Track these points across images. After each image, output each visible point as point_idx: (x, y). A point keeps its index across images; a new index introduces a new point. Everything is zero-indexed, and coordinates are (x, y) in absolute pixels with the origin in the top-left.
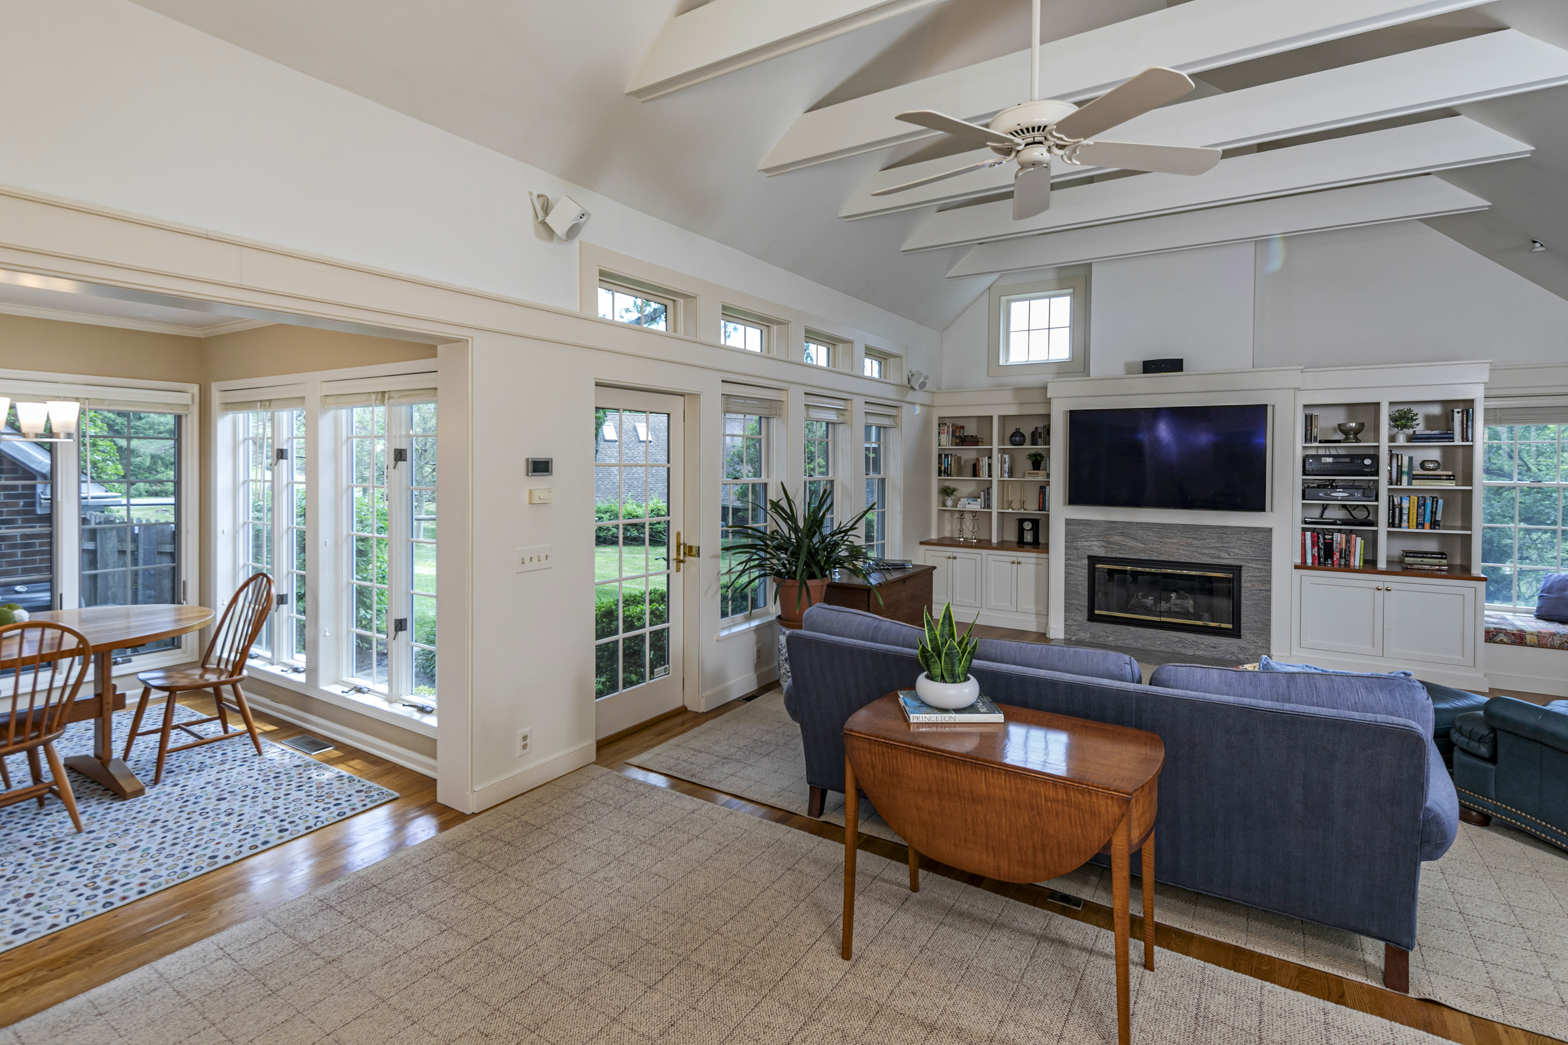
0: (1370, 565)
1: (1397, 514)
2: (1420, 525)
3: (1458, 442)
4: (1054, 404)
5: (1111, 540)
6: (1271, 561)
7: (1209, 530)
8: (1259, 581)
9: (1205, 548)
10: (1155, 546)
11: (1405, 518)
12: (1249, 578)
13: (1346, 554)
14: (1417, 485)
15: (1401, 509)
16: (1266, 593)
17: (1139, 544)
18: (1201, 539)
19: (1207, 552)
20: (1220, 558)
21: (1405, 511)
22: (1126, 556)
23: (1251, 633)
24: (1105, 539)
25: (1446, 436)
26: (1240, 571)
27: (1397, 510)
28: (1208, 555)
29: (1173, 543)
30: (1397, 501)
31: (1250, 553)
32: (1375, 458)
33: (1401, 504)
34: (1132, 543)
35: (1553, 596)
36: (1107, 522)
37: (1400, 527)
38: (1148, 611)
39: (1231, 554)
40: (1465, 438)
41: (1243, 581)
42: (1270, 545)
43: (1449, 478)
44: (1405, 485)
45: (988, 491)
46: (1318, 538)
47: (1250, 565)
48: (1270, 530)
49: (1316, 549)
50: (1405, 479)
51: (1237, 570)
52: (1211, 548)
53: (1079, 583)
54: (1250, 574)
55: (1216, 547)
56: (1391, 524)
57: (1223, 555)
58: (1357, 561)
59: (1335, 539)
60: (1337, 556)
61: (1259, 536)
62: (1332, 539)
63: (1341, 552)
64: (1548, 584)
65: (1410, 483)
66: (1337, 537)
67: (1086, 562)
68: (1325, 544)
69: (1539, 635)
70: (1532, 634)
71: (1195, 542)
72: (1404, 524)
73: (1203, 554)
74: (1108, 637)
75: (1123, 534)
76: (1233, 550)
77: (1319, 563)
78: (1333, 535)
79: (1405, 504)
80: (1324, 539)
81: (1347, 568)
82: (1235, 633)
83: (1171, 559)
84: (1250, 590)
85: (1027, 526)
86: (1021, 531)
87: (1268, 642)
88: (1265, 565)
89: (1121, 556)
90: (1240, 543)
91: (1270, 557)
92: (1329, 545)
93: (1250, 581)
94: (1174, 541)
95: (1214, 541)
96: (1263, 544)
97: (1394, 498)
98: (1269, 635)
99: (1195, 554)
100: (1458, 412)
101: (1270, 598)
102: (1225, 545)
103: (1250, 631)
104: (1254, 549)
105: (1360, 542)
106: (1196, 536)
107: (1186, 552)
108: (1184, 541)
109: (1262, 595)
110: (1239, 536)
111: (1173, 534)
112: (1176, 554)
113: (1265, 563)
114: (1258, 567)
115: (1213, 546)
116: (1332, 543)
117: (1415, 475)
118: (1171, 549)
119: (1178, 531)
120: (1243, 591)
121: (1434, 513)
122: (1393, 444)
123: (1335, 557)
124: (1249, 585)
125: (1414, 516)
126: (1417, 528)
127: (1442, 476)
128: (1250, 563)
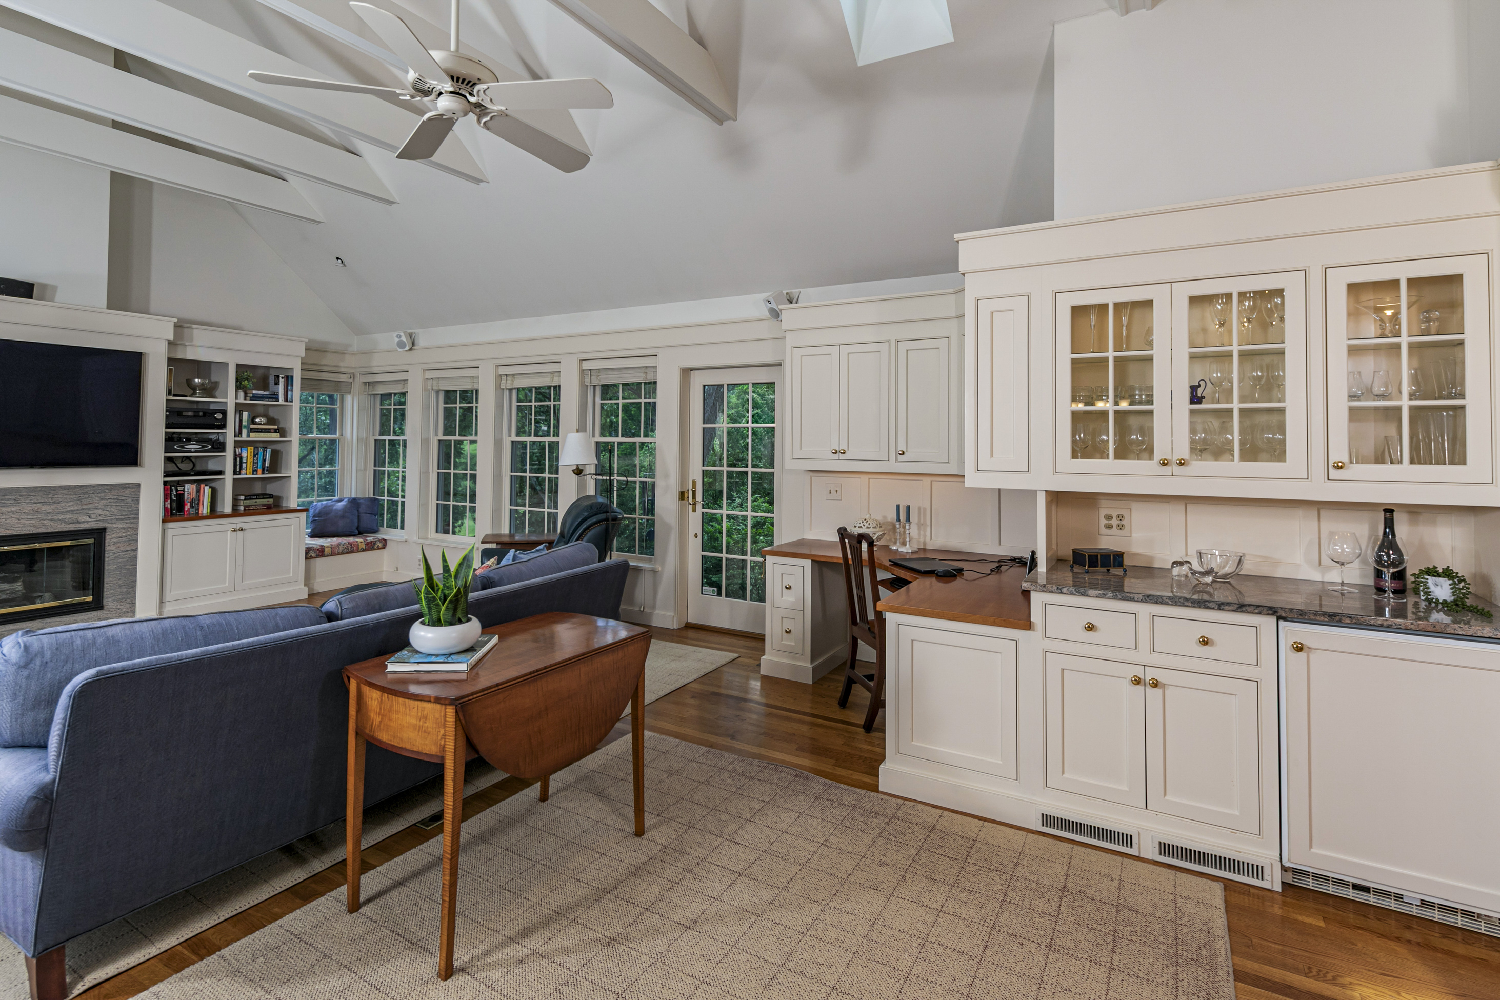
0: (214, 513)
1: (238, 463)
2: (255, 471)
3: (281, 401)
6: (138, 518)
7: (65, 492)
8: (124, 541)
9: (59, 513)
11: (244, 466)
12: (113, 540)
13: (196, 503)
14: (254, 437)
15: (241, 458)
16: (132, 553)
18: (54, 503)
19: (61, 517)
20: (78, 522)
21: (244, 460)
23: (115, 600)
25: (274, 396)
26: (105, 532)
27: (238, 459)
28: (64, 521)
29: (13, 512)
30: (238, 451)
31: (116, 512)
32: (224, 413)
33: (240, 454)
35: (322, 519)
37: (240, 474)
39: (93, 516)
40: (286, 400)
41: (107, 544)
42: (137, 501)
43: (275, 431)
44: (244, 437)
46: (171, 490)
47: (115, 526)
48: (137, 486)
49: (169, 501)
50: (244, 431)
51: (99, 534)
52: (67, 512)
54: (115, 535)
55: (72, 511)
56: (235, 473)
57: (81, 518)
58: (205, 509)
59: (186, 490)
60: (188, 506)
61: (127, 492)
62: (184, 490)
63: (192, 502)
64: (317, 511)
65: (248, 436)
66: (190, 490)
68: (177, 496)
69: (332, 547)
70: (328, 547)
71: (44, 508)
72: (243, 471)
73: (55, 521)
76: (95, 512)
77: (172, 514)
78: (184, 486)
79: (244, 455)
80: (177, 491)
81: (198, 517)
82: (97, 605)
83: (9, 533)
84: (115, 553)
87: (133, 604)
88: (132, 523)
90: (103, 502)
91: (138, 514)
92: (180, 497)
93: (115, 543)
94: (14, 509)
95: (71, 504)
96: (130, 500)
97: (237, 449)
98: (134, 597)
99: (45, 522)
100: (282, 378)
101: (136, 558)
102: (86, 507)
103: (113, 598)
104: (119, 508)
105: (207, 491)
106: (46, 500)
107: (32, 522)
108: (28, 508)
109: (128, 556)
110: (102, 495)
111: (12, 501)
112: (16, 526)
113: (132, 521)
114: (124, 526)
115: (69, 509)
116: (183, 495)
117: (251, 429)
118: (8, 521)
119: (21, 496)
120: (106, 555)
121: (264, 461)
122: (237, 401)
123: (186, 508)
124: (114, 548)
125: (250, 464)
126: (253, 474)
127: (270, 429)
128: (115, 523)
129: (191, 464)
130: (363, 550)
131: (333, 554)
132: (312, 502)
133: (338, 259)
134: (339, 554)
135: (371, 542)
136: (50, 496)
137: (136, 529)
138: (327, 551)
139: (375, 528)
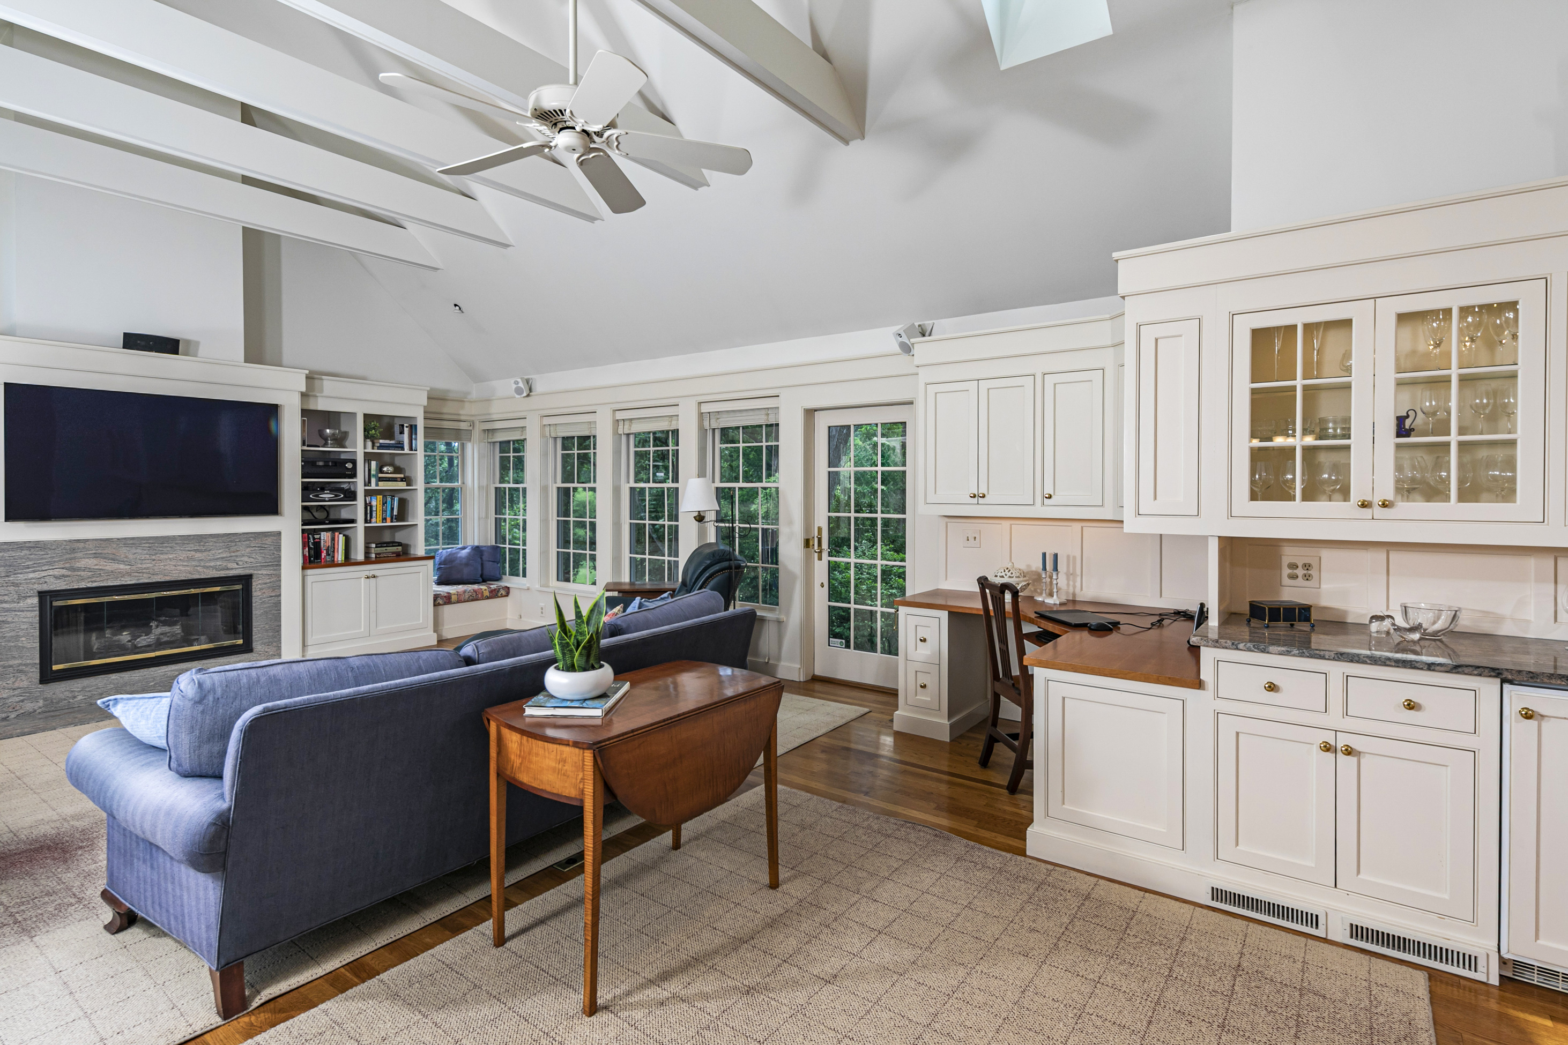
0: (349, 558)
1: (369, 512)
2: (384, 520)
3: (407, 450)
5: (78, 565)
6: (280, 565)
7: (214, 540)
8: (269, 588)
9: (210, 560)
10: (144, 566)
11: (374, 514)
12: (259, 586)
13: (332, 550)
14: (383, 486)
15: (371, 507)
16: (276, 599)
17: (122, 566)
18: (205, 550)
19: (212, 564)
21: (374, 509)
22: (102, 584)
23: (262, 643)
24: (67, 565)
25: (400, 445)
26: (252, 579)
27: (369, 507)
28: (214, 568)
29: (170, 559)
30: (368, 499)
31: (260, 559)
32: (354, 462)
33: (370, 503)
34: (110, 566)
35: (448, 566)
36: (70, 541)
37: (370, 522)
38: (123, 650)
39: (240, 563)
40: (411, 449)
41: (253, 590)
42: (279, 549)
43: (402, 480)
44: (373, 486)
46: (309, 538)
47: (260, 572)
48: (279, 534)
49: (307, 549)
50: (373, 480)
51: (246, 580)
52: (217, 559)
53: (21, 633)
54: (260, 582)
55: (222, 558)
56: (366, 521)
57: (231, 565)
58: (340, 557)
59: (322, 538)
61: (269, 541)
62: (320, 538)
63: (327, 550)
64: (443, 558)
65: (377, 485)
66: (325, 537)
67: (35, 601)
68: (314, 544)
69: (458, 594)
71: (198, 555)
72: (374, 520)
73: (208, 567)
74: (75, 697)
75: (96, 556)
76: (242, 559)
77: (310, 562)
78: (320, 534)
79: (374, 503)
80: (314, 539)
81: (333, 564)
82: (247, 648)
83: (168, 579)
84: (261, 599)
87: (279, 648)
88: (275, 570)
89: (95, 585)
90: (248, 550)
91: (280, 561)
92: (317, 544)
93: (261, 589)
94: (171, 557)
95: (220, 551)
96: (272, 548)
97: (367, 498)
98: (279, 641)
99: (198, 568)
100: (407, 427)
101: (280, 603)
102: (233, 554)
103: (261, 642)
104: (264, 555)
105: (341, 539)
106: (198, 548)
107: (187, 568)
108: (183, 555)
109: (272, 601)
110: (248, 542)
111: (169, 549)
112: (174, 572)
113: (275, 568)
114: (268, 573)
115: (219, 557)
116: (320, 542)
117: (380, 478)
118: (166, 567)
119: (176, 544)
120: (254, 601)
121: (392, 509)
122: (366, 451)
123: (324, 555)
124: (260, 594)
125: (379, 513)
126: (383, 522)
127: (396, 478)
128: (260, 570)
129: (326, 513)
130: (488, 598)
131: (459, 602)
132: (438, 550)
133: (456, 305)
134: (465, 602)
135: (495, 589)
136: (202, 544)
137: (279, 576)
138: (454, 598)
139: (498, 576)
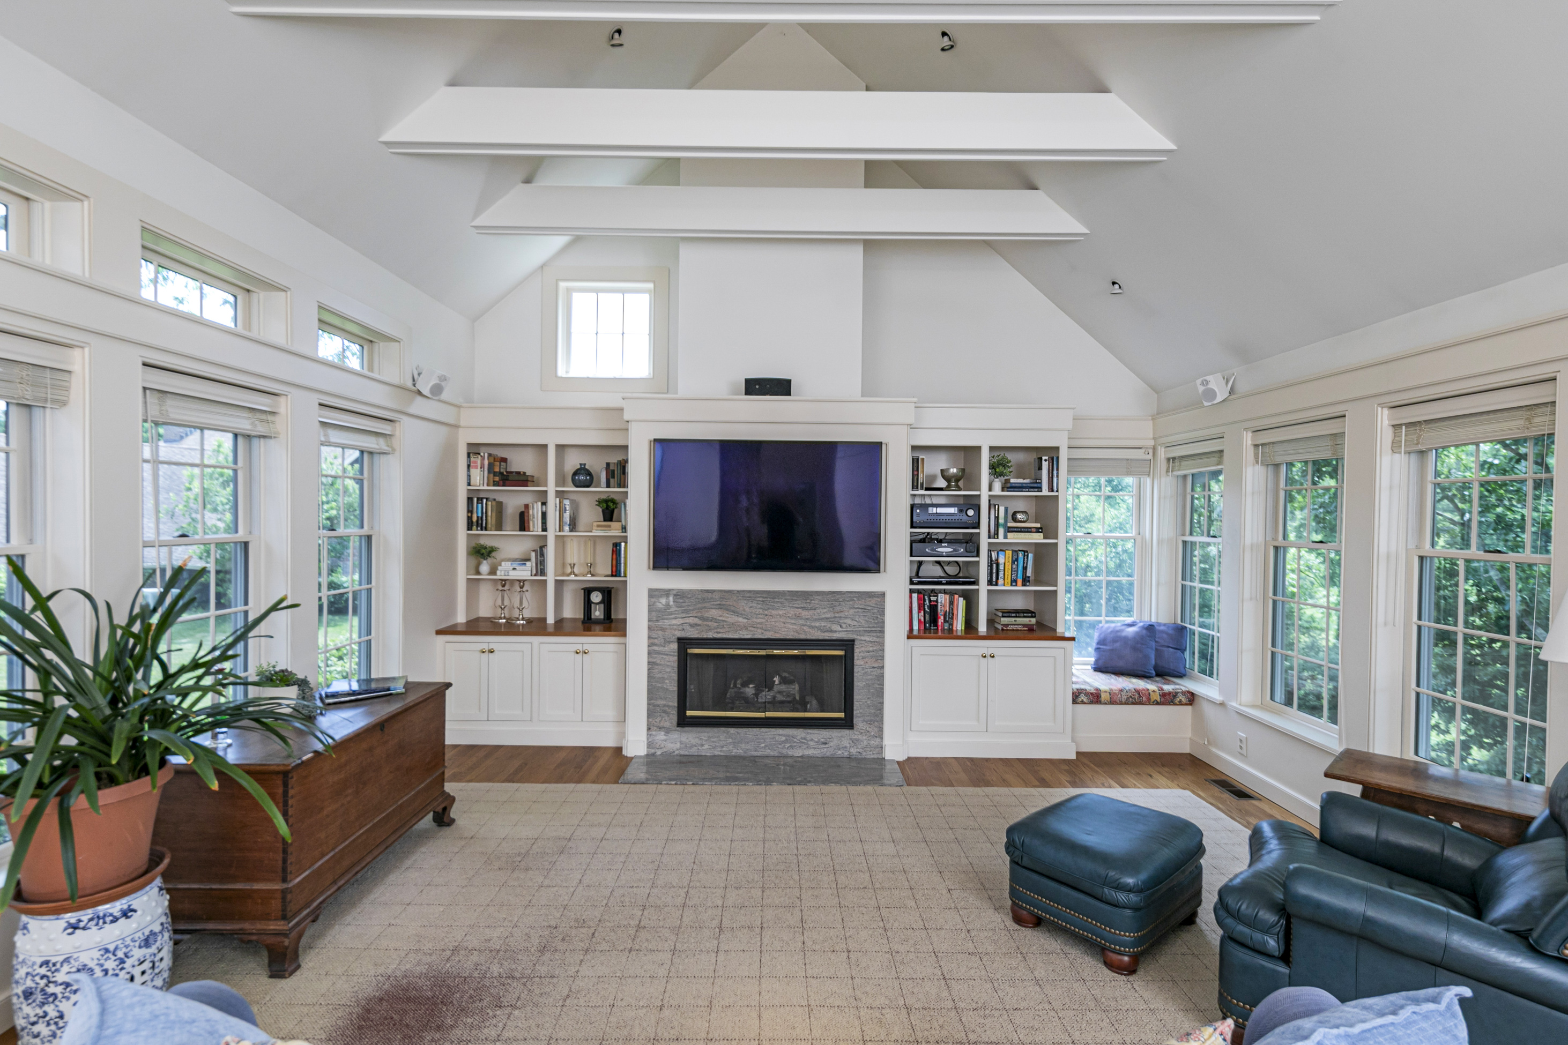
0: (970, 630)
1: (994, 571)
2: (1014, 582)
4: (634, 429)
5: (706, 615)
6: (884, 632)
7: (820, 598)
8: (872, 657)
9: (816, 620)
10: (759, 621)
11: (1001, 575)
12: (862, 654)
13: (949, 617)
14: (1013, 538)
15: (998, 565)
16: (879, 671)
17: (740, 619)
18: (811, 609)
19: (817, 624)
20: (832, 631)
21: (1001, 567)
22: (725, 636)
23: (864, 721)
24: (699, 615)
25: (1036, 485)
26: (853, 645)
27: (995, 565)
28: (819, 628)
29: (780, 616)
30: (994, 555)
31: (863, 622)
32: (977, 509)
33: (997, 560)
34: (732, 618)
35: (1108, 648)
36: (702, 591)
37: (997, 584)
38: (749, 704)
39: (844, 626)
40: (1051, 489)
41: (856, 658)
42: (882, 612)
43: (1038, 530)
44: (1001, 539)
45: (541, 552)
46: (924, 600)
47: (863, 638)
48: (883, 595)
49: (922, 613)
50: (1001, 532)
51: (848, 645)
52: (822, 619)
53: (666, 676)
54: (863, 649)
55: (827, 618)
56: (990, 582)
57: (836, 627)
58: (959, 625)
59: (939, 601)
60: (941, 621)
61: (873, 602)
62: (937, 601)
63: (945, 616)
64: (1103, 637)
65: (1006, 537)
66: (943, 599)
67: (675, 646)
68: (931, 607)
69: (1111, 692)
70: (1105, 692)
71: (805, 614)
72: (1001, 581)
73: (813, 627)
74: (702, 745)
75: (720, 607)
76: (846, 621)
77: (925, 630)
78: (937, 596)
79: (1001, 561)
80: (930, 601)
81: (952, 635)
82: (847, 723)
83: (778, 636)
84: (863, 669)
85: (596, 597)
86: (588, 604)
87: (881, 729)
88: (878, 637)
89: (719, 636)
90: (852, 611)
91: (883, 627)
92: (934, 608)
93: (863, 658)
94: (781, 613)
95: (825, 611)
96: (876, 611)
97: (993, 553)
98: (882, 721)
99: (805, 628)
100: (1046, 460)
101: (883, 676)
102: (837, 615)
103: (862, 719)
104: (866, 619)
105: (962, 603)
106: (805, 605)
107: (794, 627)
108: (792, 612)
109: (875, 673)
110: (851, 603)
111: (779, 605)
112: (783, 629)
113: (878, 634)
114: (871, 639)
115: (823, 616)
116: (936, 606)
117: (1009, 528)
118: (777, 624)
119: (786, 599)
120: (855, 670)
121: (1025, 569)
122: (991, 493)
124: (862, 663)
125: (1008, 573)
126: (1011, 585)
127: (1030, 528)
128: (863, 636)
130: (1158, 703)
131: (1112, 702)
132: (1100, 622)
133: (1114, 283)
134: (1121, 703)
135: (1169, 693)
136: (808, 601)
137: (883, 645)
138: (1104, 697)
139: (1182, 670)
